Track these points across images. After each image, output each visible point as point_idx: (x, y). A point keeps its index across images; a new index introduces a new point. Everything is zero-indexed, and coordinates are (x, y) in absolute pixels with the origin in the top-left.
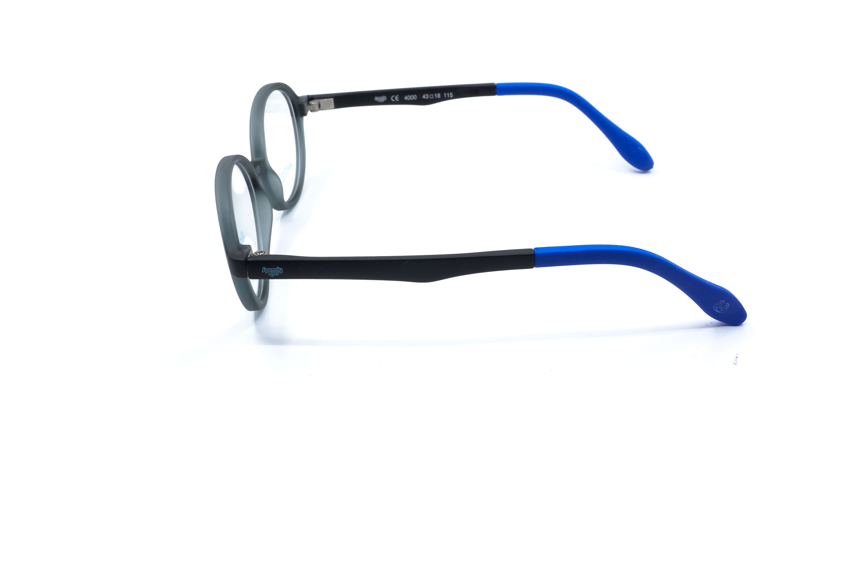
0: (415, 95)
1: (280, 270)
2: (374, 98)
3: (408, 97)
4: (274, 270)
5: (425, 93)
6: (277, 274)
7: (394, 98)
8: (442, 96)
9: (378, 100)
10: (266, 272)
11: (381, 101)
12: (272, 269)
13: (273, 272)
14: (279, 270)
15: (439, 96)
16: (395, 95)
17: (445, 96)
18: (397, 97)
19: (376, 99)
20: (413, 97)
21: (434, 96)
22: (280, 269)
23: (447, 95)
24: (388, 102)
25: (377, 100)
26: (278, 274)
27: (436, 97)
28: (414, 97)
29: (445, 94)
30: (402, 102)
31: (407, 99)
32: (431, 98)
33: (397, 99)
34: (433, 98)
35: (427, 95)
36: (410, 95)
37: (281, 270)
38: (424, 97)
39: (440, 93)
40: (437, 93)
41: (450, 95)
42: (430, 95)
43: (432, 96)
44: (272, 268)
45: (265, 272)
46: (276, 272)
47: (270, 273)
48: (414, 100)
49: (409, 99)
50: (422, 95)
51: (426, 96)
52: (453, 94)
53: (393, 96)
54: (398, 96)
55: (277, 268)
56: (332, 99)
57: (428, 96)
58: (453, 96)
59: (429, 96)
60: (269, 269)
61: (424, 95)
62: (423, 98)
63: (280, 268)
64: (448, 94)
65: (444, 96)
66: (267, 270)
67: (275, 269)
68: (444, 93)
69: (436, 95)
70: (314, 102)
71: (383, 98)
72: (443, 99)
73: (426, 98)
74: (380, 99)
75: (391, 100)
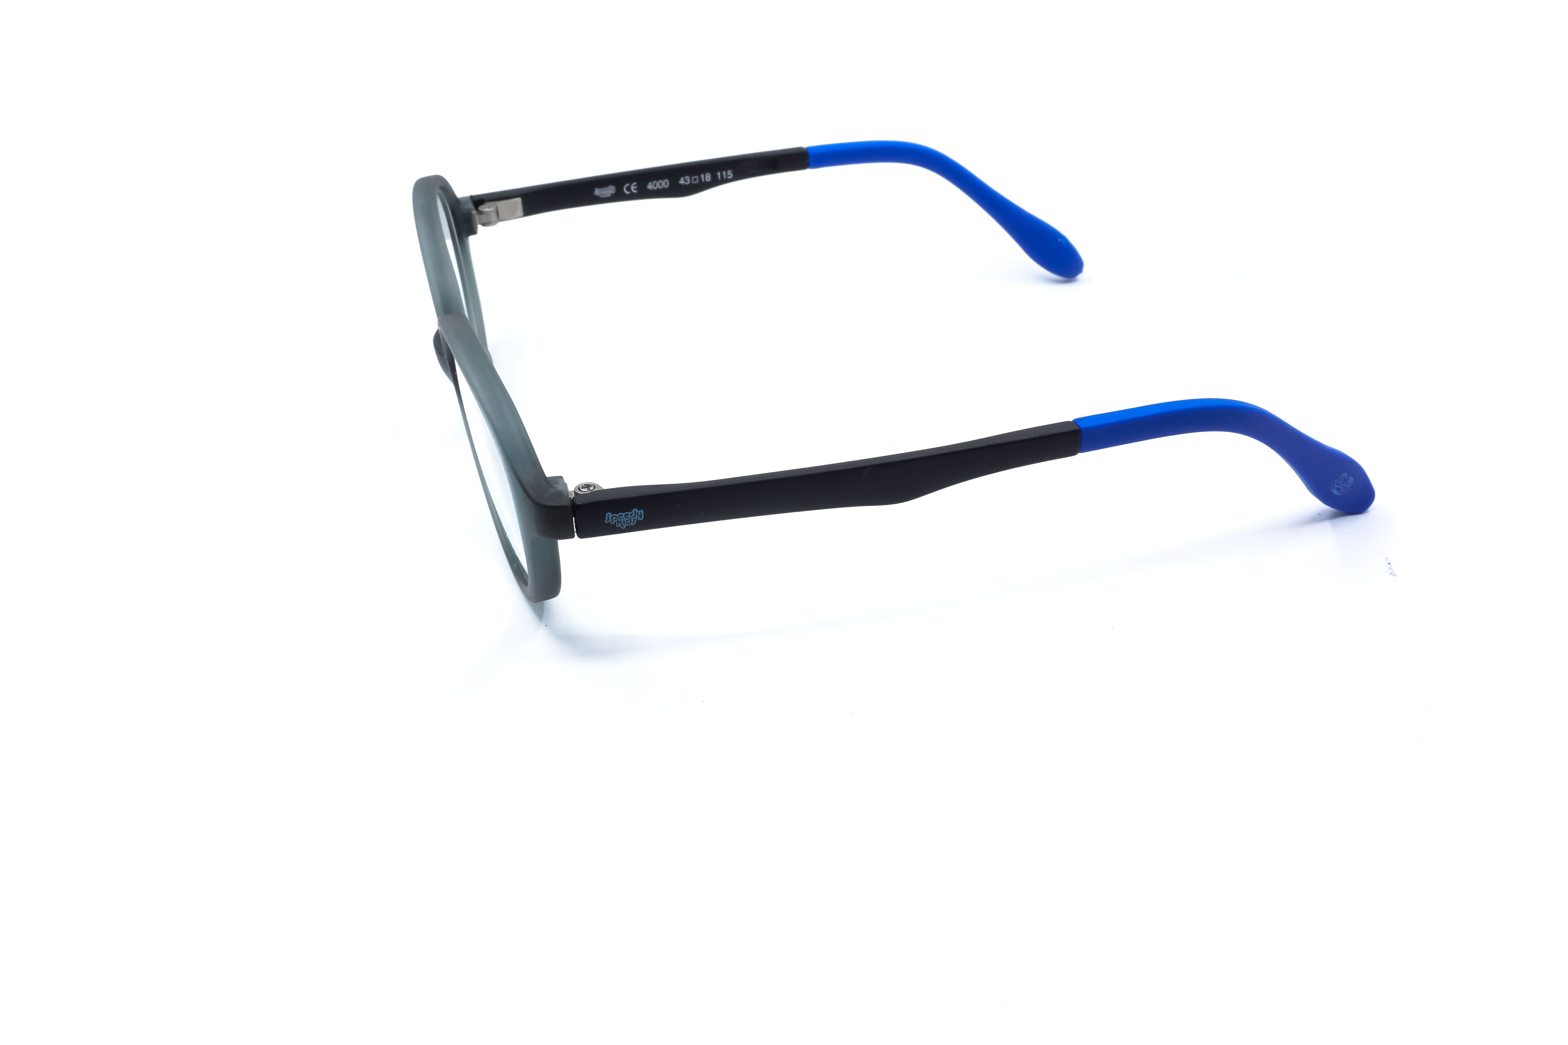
0: (667, 180)
1: (639, 514)
2: (593, 190)
3: (653, 185)
4: (628, 514)
5: (684, 176)
6: (632, 521)
7: (629, 189)
8: (714, 177)
9: (601, 194)
10: (612, 522)
11: (605, 196)
12: (623, 514)
13: (626, 520)
14: (637, 514)
15: (708, 179)
16: (631, 183)
17: (719, 178)
18: (635, 186)
19: (597, 192)
20: (663, 183)
21: (700, 179)
22: (639, 512)
23: (722, 175)
24: (619, 196)
25: (598, 195)
26: (634, 523)
27: (703, 180)
29: (719, 174)
30: (643, 194)
31: (653, 189)
32: (693, 182)
33: (635, 189)
34: (697, 182)
35: (688, 178)
36: (657, 180)
37: (641, 513)
38: (682, 182)
39: (710, 172)
40: (705, 173)
41: (728, 174)
42: (693, 178)
43: (695, 180)
44: (624, 512)
45: (610, 522)
46: (632, 518)
47: (621, 522)
49: (655, 188)
50: (679, 179)
51: (685, 180)
52: (734, 173)
53: (627, 185)
54: (635, 183)
55: (633, 511)
56: (519, 200)
57: (688, 180)
58: (733, 176)
59: (691, 179)
60: (617, 516)
61: (682, 179)
62: (681, 185)
63: (639, 510)
64: (724, 173)
65: (717, 176)
66: (614, 518)
67: (630, 513)
68: (717, 172)
69: (702, 176)
70: (489, 208)
71: (610, 190)
72: (715, 182)
73: (686, 183)
74: (604, 192)
75: (624, 193)
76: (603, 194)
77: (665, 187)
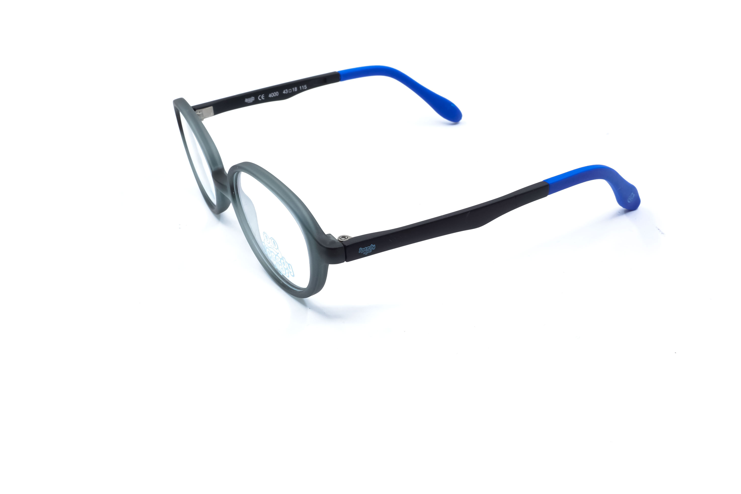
0: (277, 92)
2: (244, 100)
3: (271, 95)
5: (285, 89)
7: (260, 98)
11: (250, 102)
15: (296, 90)
16: (261, 94)
17: (301, 89)
18: (263, 96)
19: (247, 100)
23: (302, 88)
24: (256, 102)
25: (247, 102)
27: (294, 91)
28: (276, 94)
29: (300, 87)
30: (268, 99)
31: (271, 97)
32: (289, 92)
33: (263, 98)
34: (291, 92)
35: (287, 90)
36: (273, 92)
38: (284, 92)
39: (297, 87)
40: (294, 87)
41: (305, 87)
42: (289, 90)
43: (290, 91)
48: (276, 96)
49: (272, 96)
50: (283, 91)
51: (286, 92)
52: (307, 86)
53: (260, 96)
54: (263, 95)
56: (212, 107)
57: (287, 91)
58: (307, 88)
61: (284, 91)
62: (284, 94)
64: (303, 86)
65: (299, 88)
69: (293, 89)
70: (199, 112)
71: (252, 99)
72: (299, 91)
73: (286, 93)
74: (249, 100)
75: (259, 100)
76: (248, 101)
77: (277, 95)
